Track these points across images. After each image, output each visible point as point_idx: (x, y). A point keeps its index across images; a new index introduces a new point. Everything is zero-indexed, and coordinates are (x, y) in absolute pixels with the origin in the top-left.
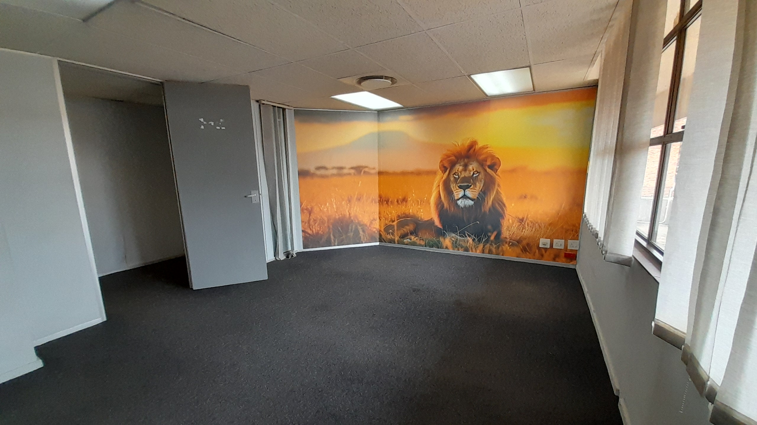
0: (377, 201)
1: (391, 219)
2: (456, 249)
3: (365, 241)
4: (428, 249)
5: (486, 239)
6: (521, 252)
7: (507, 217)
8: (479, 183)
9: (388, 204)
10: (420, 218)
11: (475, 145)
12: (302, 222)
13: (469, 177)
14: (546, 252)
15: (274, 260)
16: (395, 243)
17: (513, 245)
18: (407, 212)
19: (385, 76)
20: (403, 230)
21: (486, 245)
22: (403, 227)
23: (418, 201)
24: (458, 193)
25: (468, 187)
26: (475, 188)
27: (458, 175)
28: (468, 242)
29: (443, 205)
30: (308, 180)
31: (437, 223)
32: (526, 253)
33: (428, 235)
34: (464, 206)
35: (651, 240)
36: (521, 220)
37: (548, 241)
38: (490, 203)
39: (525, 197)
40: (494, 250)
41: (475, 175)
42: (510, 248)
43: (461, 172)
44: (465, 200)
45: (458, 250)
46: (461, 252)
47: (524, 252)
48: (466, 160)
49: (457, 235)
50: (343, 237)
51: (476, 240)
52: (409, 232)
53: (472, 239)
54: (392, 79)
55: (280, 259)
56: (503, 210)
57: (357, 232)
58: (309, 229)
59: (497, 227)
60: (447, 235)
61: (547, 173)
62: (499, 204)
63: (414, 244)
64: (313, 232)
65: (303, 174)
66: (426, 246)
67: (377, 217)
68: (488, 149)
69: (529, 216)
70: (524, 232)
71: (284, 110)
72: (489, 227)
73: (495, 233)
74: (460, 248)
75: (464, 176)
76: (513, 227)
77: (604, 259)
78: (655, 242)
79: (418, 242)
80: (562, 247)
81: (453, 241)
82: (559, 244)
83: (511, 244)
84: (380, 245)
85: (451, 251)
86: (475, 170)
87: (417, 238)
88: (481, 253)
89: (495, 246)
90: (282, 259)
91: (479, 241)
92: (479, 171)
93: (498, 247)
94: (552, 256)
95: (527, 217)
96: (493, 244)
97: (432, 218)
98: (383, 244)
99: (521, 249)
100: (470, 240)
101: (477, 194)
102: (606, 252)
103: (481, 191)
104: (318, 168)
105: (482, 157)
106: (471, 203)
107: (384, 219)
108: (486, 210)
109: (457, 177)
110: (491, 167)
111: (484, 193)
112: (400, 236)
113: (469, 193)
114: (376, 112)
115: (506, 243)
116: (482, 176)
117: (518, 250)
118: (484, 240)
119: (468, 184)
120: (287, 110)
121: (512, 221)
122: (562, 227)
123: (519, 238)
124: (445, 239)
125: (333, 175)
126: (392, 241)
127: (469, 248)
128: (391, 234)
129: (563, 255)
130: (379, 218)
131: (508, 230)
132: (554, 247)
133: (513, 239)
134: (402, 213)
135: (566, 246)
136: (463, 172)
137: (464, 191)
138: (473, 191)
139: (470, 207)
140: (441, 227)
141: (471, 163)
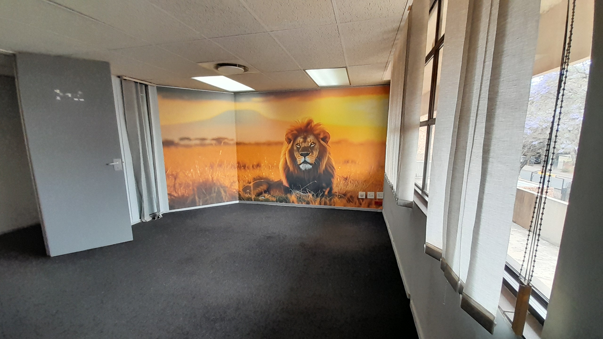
0: (236, 167)
1: (248, 181)
2: (300, 203)
3: (227, 200)
4: (279, 204)
5: (322, 194)
6: (347, 203)
8: (315, 152)
9: (245, 169)
10: (271, 180)
11: (311, 122)
12: (168, 186)
13: (308, 147)
14: (363, 201)
15: (140, 222)
16: (252, 200)
17: (341, 197)
18: (261, 175)
19: (238, 65)
20: (258, 190)
21: (322, 198)
22: (258, 187)
23: (270, 167)
24: (300, 160)
25: (308, 154)
26: (313, 155)
27: (300, 145)
28: (309, 197)
29: (289, 168)
30: (173, 149)
31: (285, 183)
32: (350, 203)
33: (278, 193)
34: (305, 169)
35: (424, 189)
36: (346, 179)
37: (364, 193)
38: (324, 166)
39: (348, 162)
40: (328, 202)
41: (312, 146)
42: (339, 200)
43: (302, 143)
44: (305, 164)
45: (302, 204)
46: (304, 205)
47: (349, 202)
48: (305, 134)
49: (300, 192)
50: (207, 198)
51: (315, 195)
52: (263, 191)
53: (312, 194)
54: (245, 67)
55: (146, 221)
56: (333, 171)
57: (219, 193)
58: (175, 192)
59: (329, 184)
61: (362, 144)
62: (330, 167)
63: (267, 200)
64: (178, 194)
65: (167, 144)
66: (277, 202)
67: (236, 179)
68: (321, 126)
69: (351, 175)
70: (348, 187)
71: (146, 86)
72: (324, 185)
73: (328, 189)
74: (303, 202)
75: (304, 146)
76: (340, 184)
77: (397, 204)
78: (426, 190)
79: (271, 199)
80: (373, 198)
81: (298, 197)
82: (371, 195)
83: (339, 197)
84: (240, 203)
85: (296, 205)
86: (312, 142)
87: (270, 195)
88: (319, 205)
89: (329, 199)
90: (147, 221)
92: (315, 143)
94: (367, 204)
95: (350, 177)
97: (281, 179)
98: (242, 202)
99: (347, 200)
100: (310, 195)
101: (314, 159)
102: (398, 199)
103: (317, 157)
104: (182, 139)
105: (317, 132)
106: (311, 167)
107: (242, 181)
108: (321, 172)
109: (299, 147)
110: (323, 139)
111: (320, 158)
112: (256, 195)
113: (308, 159)
114: (233, 93)
115: (336, 196)
116: (317, 146)
117: (344, 201)
118: (320, 195)
120: (149, 86)
121: (339, 179)
122: (372, 183)
123: (345, 192)
124: (292, 196)
125: (196, 145)
126: (249, 199)
127: (310, 202)
128: (248, 193)
129: (373, 202)
130: (238, 180)
131: (337, 186)
132: (368, 197)
133: (341, 193)
134: (257, 176)
135: (375, 196)
136: (303, 143)
137: (305, 158)
138: (311, 158)
139: (309, 170)
140: (288, 186)
141: (309, 136)
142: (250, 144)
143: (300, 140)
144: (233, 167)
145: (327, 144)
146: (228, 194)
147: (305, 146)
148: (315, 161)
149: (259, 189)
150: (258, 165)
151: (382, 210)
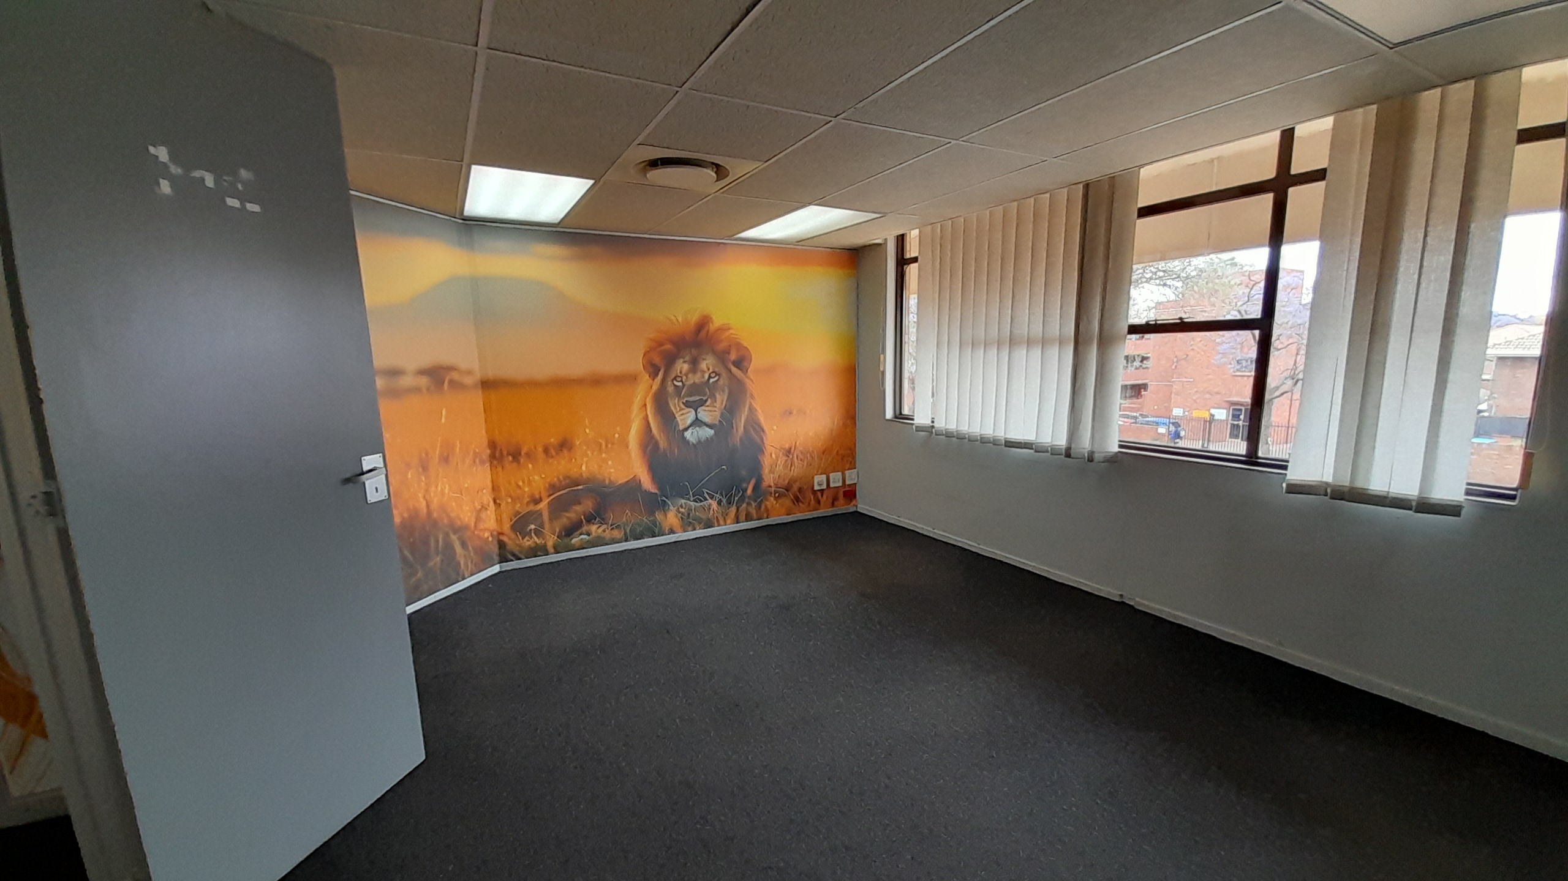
0: (485, 458)
1: (533, 497)
3: (469, 571)
4: (633, 545)
5: (740, 495)
6: (792, 505)
7: (769, 449)
8: (720, 394)
9: (518, 462)
11: (708, 322)
13: (702, 384)
14: (822, 496)
16: (545, 553)
17: (781, 495)
18: (574, 472)
20: (566, 517)
22: (566, 511)
23: (601, 445)
24: (685, 417)
25: (702, 403)
26: (715, 404)
27: (682, 381)
28: (709, 509)
29: (656, 444)
31: (647, 484)
32: (798, 505)
33: (629, 514)
34: (697, 440)
36: (789, 451)
37: (824, 477)
38: (741, 430)
39: (790, 413)
40: (753, 512)
41: (712, 380)
42: (776, 503)
44: (697, 428)
45: (694, 529)
46: (690, 533)
48: (695, 352)
49: (689, 499)
51: (724, 502)
52: (582, 517)
56: (762, 439)
57: (448, 551)
59: (756, 469)
60: (669, 505)
62: (754, 429)
63: (597, 542)
66: (626, 540)
67: (487, 497)
68: (731, 331)
69: (798, 443)
70: (794, 470)
72: (744, 473)
73: (753, 482)
74: (696, 524)
75: (692, 382)
76: (778, 466)
79: (608, 535)
80: (840, 484)
81: (682, 514)
82: (836, 479)
83: (777, 495)
84: (502, 569)
85: (679, 536)
86: (711, 370)
88: (734, 524)
89: (756, 504)
91: (729, 503)
92: (718, 373)
93: (760, 504)
94: (831, 499)
95: (795, 446)
96: (752, 503)
97: (636, 476)
98: (512, 565)
99: (792, 500)
101: (718, 414)
103: (725, 408)
105: (722, 346)
106: (710, 432)
107: (509, 500)
108: (735, 442)
109: (680, 384)
110: (738, 364)
111: (731, 410)
112: (560, 532)
113: (704, 415)
114: (461, 221)
115: (771, 494)
116: (724, 381)
117: (787, 502)
118: (736, 499)
119: (701, 397)
121: (775, 454)
122: (838, 453)
123: (787, 482)
124: (668, 514)
126: (534, 552)
127: (712, 520)
128: (533, 534)
129: (841, 495)
130: (495, 502)
131: (771, 472)
132: (832, 485)
133: (779, 486)
134: (561, 477)
135: (844, 481)
136: (690, 375)
137: (696, 411)
138: (710, 411)
139: (709, 441)
140: (656, 491)
141: (704, 357)
142: (533, 384)
143: (682, 366)
144: (477, 461)
145: (745, 375)
146: (470, 548)
147: (694, 383)
148: (720, 418)
149: (568, 515)
150: (565, 445)
151: (857, 506)
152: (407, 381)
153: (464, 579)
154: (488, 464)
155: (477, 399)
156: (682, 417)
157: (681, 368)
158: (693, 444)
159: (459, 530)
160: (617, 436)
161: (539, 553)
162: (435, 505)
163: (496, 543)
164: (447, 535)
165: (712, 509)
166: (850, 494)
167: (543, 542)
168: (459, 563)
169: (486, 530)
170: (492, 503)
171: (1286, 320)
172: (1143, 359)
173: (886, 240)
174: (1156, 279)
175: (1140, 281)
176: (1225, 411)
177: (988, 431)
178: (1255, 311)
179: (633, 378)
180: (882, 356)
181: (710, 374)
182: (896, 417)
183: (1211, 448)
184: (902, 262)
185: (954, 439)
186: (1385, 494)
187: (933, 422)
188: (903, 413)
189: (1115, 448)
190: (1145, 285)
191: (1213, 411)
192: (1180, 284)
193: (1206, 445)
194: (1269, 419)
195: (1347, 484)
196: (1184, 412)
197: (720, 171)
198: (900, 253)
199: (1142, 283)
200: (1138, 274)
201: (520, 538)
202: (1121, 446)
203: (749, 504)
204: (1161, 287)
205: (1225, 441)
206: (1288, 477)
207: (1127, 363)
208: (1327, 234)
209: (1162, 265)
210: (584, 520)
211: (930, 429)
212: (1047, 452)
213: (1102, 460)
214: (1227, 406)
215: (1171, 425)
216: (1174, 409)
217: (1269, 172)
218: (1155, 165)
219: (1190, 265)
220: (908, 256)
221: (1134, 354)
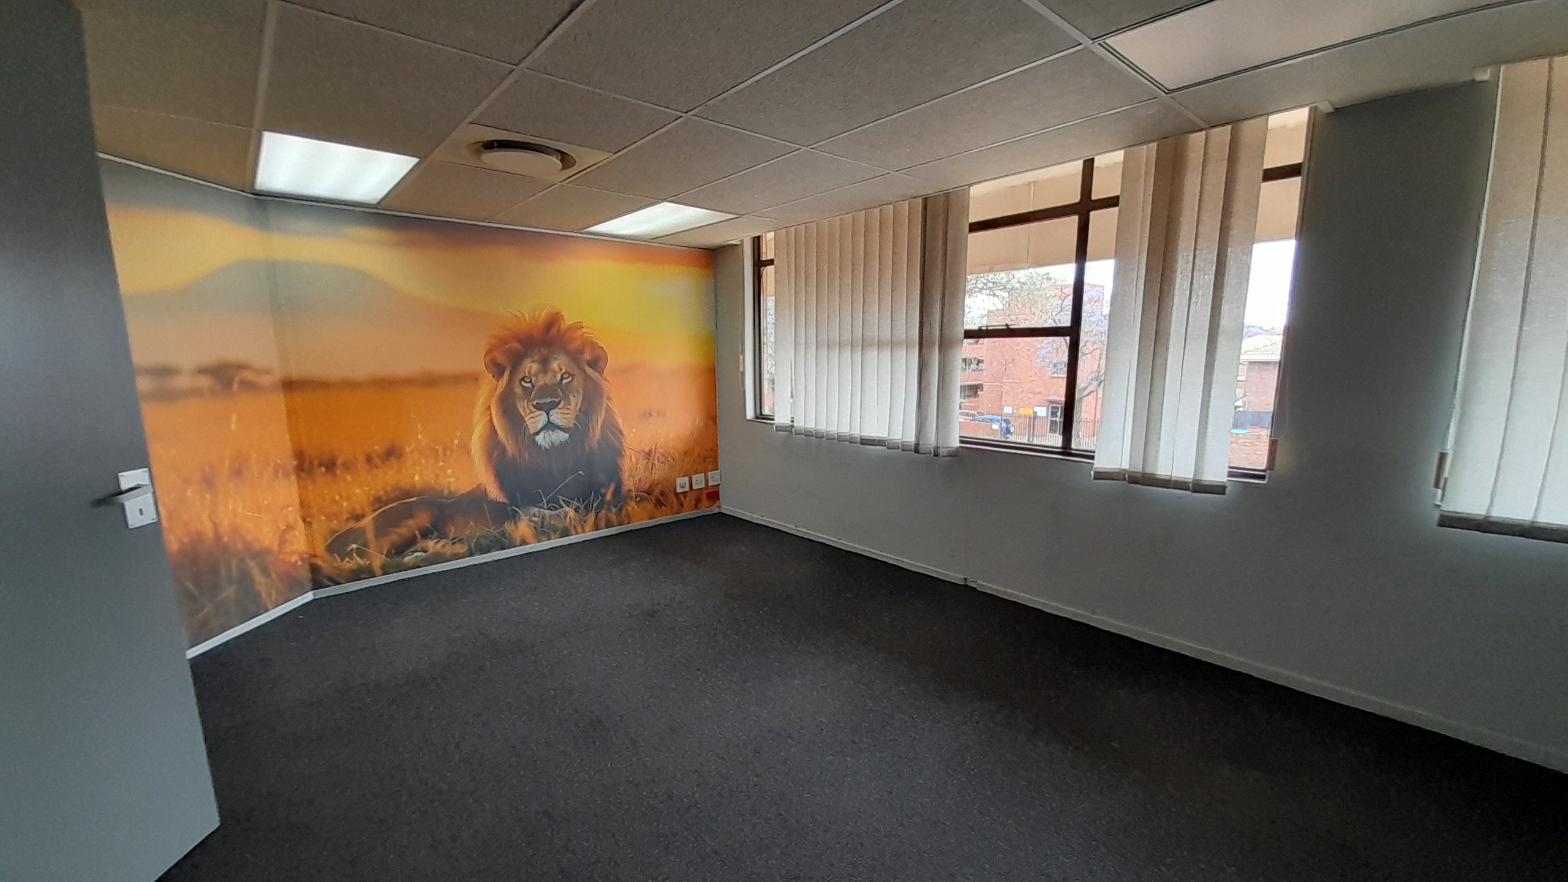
0: (290, 470)
1: (352, 513)
2: (544, 539)
3: (271, 602)
4: (478, 559)
5: (599, 501)
6: (655, 509)
8: (574, 396)
9: (334, 474)
10: (446, 492)
11: (558, 319)
13: (554, 385)
14: (685, 498)
16: (371, 575)
17: (642, 499)
18: (405, 483)
20: (396, 533)
21: (599, 512)
22: (397, 526)
23: (437, 452)
24: (536, 421)
25: (555, 405)
26: (569, 407)
27: (531, 382)
28: (565, 517)
29: (504, 449)
31: (494, 493)
32: (661, 508)
33: (474, 526)
34: (550, 445)
36: (649, 455)
37: (686, 479)
38: (598, 431)
39: (650, 415)
40: (614, 517)
41: (564, 381)
42: (637, 508)
44: (550, 432)
45: (549, 539)
46: (552, 542)
47: (658, 507)
48: (544, 351)
49: (542, 508)
51: (582, 508)
52: (417, 532)
56: (621, 443)
59: (615, 474)
62: (613, 434)
63: (437, 559)
66: (471, 555)
68: (584, 330)
69: (658, 446)
70: (655, 473)
72: (602, 477)
73: (612, 487)
74: (552, 533)
76: (638, 469)
79: (449, 550)
80: (703, 486)
81: (535, 523)
82: (699, 481)
83: (638, 499)
84: (316, 597)
85: (533, 546)
86: (563, 371)
88: (592, 531)
89: (616, 509)
91: (587, 509)
92: (571, 373)
93: (620, 510)
94: (695, 502)
95: (656, 448)
96: (612, 508)
97: (480, 484)
98: (329, 591)
99: (654, 503)
103: (580, 410)
105: (575, 345)
106: (564, 436)
107: (325, 517)
108: (592, 446)
109: (529, 385)
110: (593, 364)
112: (389, 552)
113: (557, 417)
115: (631, 498)
116: (577, 382)
117: (649, 506)
118: (595, 505)
119: (553, 399)
121: (636, 458)
122: (699, 454)
123: (648, 485)
124: (518, 524)
126: (357, 575)
127: (570, 528)
128: (354, 555)
129: (704, 497)
130: (304, 520)
131: (631, 476)
132: (695, 487)
133: (640, 489)
134: (388, 488)
135: (707, 481)
136: (540, 376)
137: (548, 415)
138: (564, 414)
139: (563, 445)
140: (505, 500)
141: (556, 356)
142: (350, 385)
143: (530, 366)
144: (280, 475)
145: (601, 376)
146: (274, 575)
147: (545, 384)
148: (575, 420)
149: (399, 530)
150: (392, 453)
151: (720, 507)
152: (183, 382)
153: (267, 611)
154: (293, 478)
155: (278, 402)
156: (533, 420)
157: (531, 367)
158: (546, 449)
159: (261, 555)
160: (456, 441)
161: (364, 576)
162: (224, 528)
163: (308, 567)
164: (241, 561)
165: (568, 519)
166: (714, 495)
167: (368, 563)
168: (258, 595)
169: (292, 553)
170: (300, 522)
171: (1091, 329)
172: (979, 362)
173: (742, 241)
174: (986, 289)
175: (973, 291)
176: (1045, 409)
177: (845, 430)
178: (1066, 321)
179: (474, 379)
180: (741, 357)
181: (562, 376)
182: (757, 418)
183: (1036, 442)
184: (759, 264)
185: (813, 438)
186: (1168, 478)
187: (792, 422)
188: (763, 413)
189: (956, 444)
190: (978, 294)
191: (1036, 409)
192: (1006, 295)
193: (1031, 440)
194: (1080, 416)
195: (1140, 470)
196: (1013, 410)
197: (566, 160)
198: (756, 257)
199: (975, 292)
200: (972, 285)
201: (339, 560)
202: (961, 442)
203: (609, 510)
204: (991, 296)
205: (1046, 436)
206: (1095, 466)
207: (966, 365)
208: (1120, 253)
209: (991, 276)
210: (419, 536)
211: (789, 429)
212: (899, 448)
213: (945, 454)
214: (1047, 403)
215: (1003, 422)
216: (1005, 407)
217: (1074, 196)
218: (982, 185)
219: (1014, 278)
220: (764, 258)
221: (971, 357)
